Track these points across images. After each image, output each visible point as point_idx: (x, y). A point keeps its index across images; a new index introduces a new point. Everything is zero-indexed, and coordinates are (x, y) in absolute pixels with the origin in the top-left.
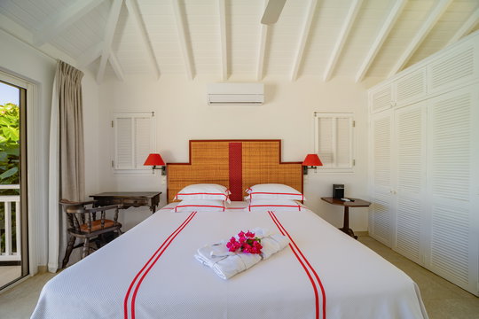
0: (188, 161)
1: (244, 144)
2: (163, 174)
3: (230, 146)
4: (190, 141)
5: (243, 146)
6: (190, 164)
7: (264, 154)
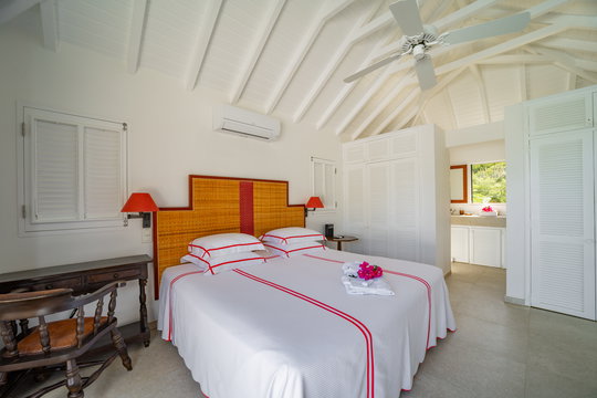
0: (186, 204)
1: (256, 185)
2: (146, 225)
3: (241, 186)
4: (191, 177)
5: (255, 186)
6: (190, 208)
7: (274, 196)
